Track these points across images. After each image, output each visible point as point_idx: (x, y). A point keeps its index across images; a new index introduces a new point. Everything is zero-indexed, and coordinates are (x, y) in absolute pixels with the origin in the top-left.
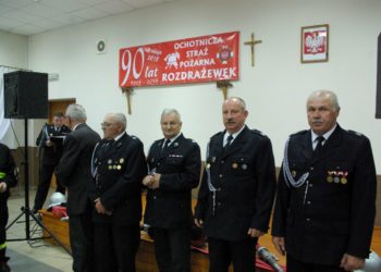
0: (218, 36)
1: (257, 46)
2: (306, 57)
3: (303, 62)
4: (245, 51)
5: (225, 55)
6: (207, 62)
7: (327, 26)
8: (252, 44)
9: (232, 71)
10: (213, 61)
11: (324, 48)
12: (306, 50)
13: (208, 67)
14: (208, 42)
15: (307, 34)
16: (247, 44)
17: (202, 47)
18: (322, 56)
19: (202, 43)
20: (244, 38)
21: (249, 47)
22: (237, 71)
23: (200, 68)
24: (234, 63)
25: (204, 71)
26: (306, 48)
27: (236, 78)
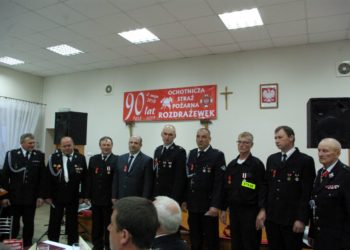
0: (201, 87)
1: (229, 96)
2: (263, 105)
3: (261, 108)
4: (221, 100)
5: (206, 101)
6: (193, 105)
7: (277, 85)
8: (226, 94)
9: (211, 113)
10: (197, 105)
11: (275, 99)
12: (263, 100)
13: (194, 109)
14: (194, 91)
15: (264, 89)
16: (222, 94)
17: (190, 95)
18: (274, 104)
19: (189, 91)
20: (220, 90)
21: (224, 96)
22: (215, 113)
23: (188, 110)
24: (213, 106)
25: (191, 112)
26: (263, 99)
27: (215, 118)
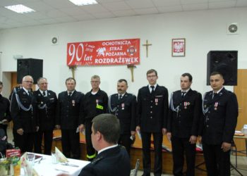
0: (128, 40)
1: (149, 47)
2: (174, 54)
3: (173, 56)
4: (143, 49)
5: (132, 51)
6: (122, 54)
7: (184, 39)
8: (147, 45)
9: (136, 60)
10: (125, 54)
11: (183, 50)
12: (174, 50)
13: (122, 57)
14: (122, 43)
15: (175, 43)
16: (144, 45)
17: (119, 46)
18: (182, 54)
19: (119, 43)
20: (142, 42)
21: (145, 47)
22: (138, 60)
23: (118, 57)
24: (137, 55)
25: (120, 59)
27: (138, 63)
